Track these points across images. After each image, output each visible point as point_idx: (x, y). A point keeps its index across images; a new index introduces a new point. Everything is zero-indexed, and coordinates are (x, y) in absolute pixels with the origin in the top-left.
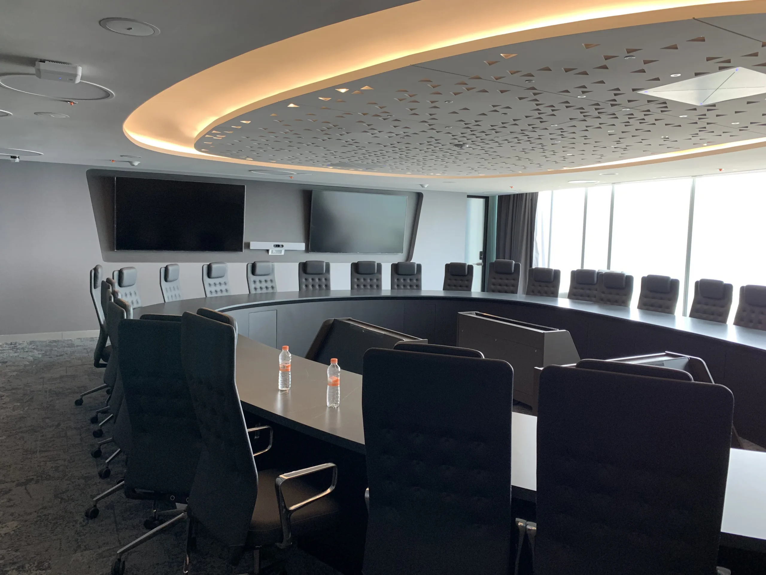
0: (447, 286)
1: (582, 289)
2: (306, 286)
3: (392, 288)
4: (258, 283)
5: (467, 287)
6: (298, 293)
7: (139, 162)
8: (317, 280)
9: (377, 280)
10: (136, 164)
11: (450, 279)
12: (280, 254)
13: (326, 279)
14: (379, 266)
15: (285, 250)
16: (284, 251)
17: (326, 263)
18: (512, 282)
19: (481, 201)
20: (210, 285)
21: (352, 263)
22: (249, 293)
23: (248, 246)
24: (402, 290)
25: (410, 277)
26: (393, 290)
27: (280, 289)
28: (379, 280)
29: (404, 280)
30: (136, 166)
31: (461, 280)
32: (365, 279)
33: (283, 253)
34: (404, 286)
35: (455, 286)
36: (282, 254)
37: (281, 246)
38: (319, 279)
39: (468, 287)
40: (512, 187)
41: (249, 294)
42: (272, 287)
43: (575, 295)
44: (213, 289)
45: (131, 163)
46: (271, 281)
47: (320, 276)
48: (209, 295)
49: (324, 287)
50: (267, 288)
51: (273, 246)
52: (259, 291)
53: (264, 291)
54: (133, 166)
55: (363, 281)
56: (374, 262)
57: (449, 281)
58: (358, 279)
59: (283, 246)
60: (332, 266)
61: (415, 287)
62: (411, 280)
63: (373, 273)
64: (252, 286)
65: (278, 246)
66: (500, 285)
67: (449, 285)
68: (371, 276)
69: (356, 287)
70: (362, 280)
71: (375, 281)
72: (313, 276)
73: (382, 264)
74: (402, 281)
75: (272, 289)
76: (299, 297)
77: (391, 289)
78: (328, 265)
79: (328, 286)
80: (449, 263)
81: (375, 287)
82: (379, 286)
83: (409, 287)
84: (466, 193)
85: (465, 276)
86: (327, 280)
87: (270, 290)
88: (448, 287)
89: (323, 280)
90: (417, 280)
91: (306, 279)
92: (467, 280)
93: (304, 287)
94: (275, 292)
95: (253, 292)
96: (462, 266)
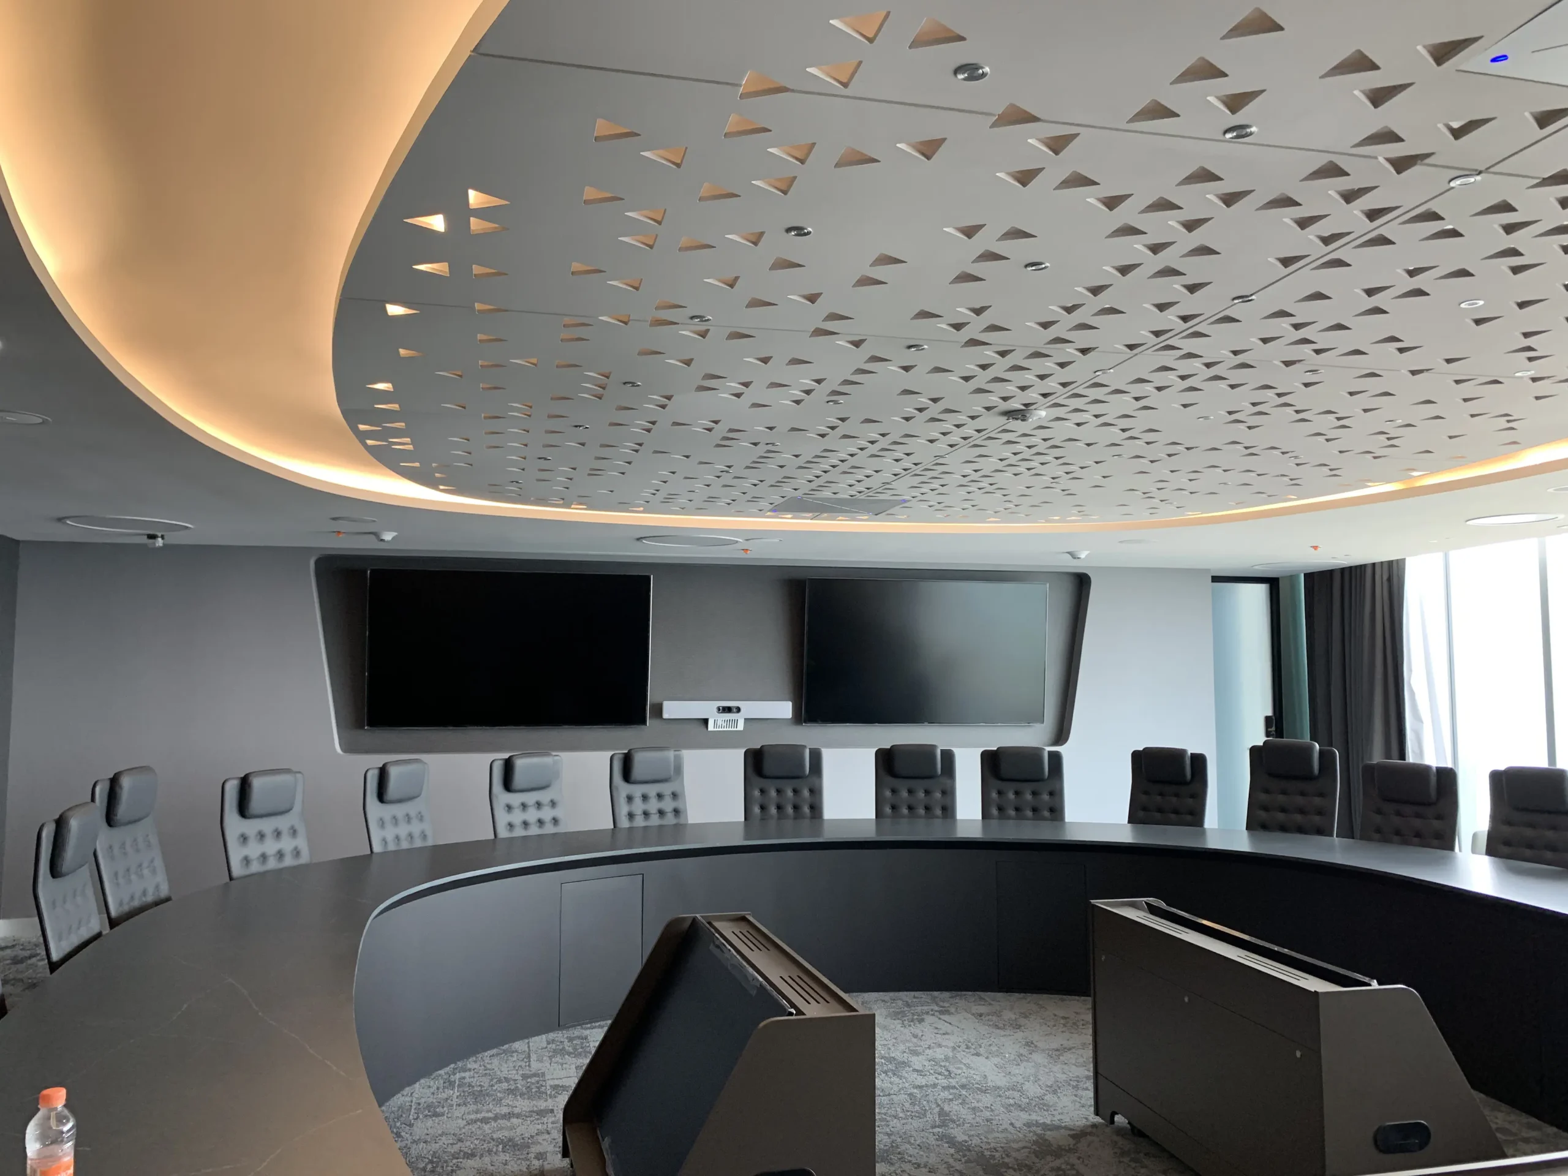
0: (1138, 814)
1: (1532, 826)
2: (762, 808)
3: (985, 814)
4: (638, 801)
5: (1191, 813)
6: (742, 827)
7: (395, 534)
8: (790, 793)
9: (944, 793)
10: (388, 536)
11: (1146, 793)
12: (735, 729)
13: (811, 791)
14: (948, 758)
15: (745, 719)
16: (743, 720)
17: (810, 749)
18: (1317, 801)
19: (1260, 592)
20: (509, 808)
21: (879, 749)
22: (612, 827)
23: (658, 710)
24: (1011, 822)
25: (1034, 785)
26: (987, 821)
27: (694, 815)
28: (949, 793)
29: (1017, 793)
30: (388, 542)
31: (1177, 795)
32: (910, 791)
33: (741, 727)
34: (1017, 809)
35: (1160, 810)
36: (738, 729)
37: (735, 710)
38: (795, 791)
39: (1195, 816)
40: (1315, 548)
41: (613, 829)
42: (676, 812)
43: (1507, 843)
44: (517, 817)
45: (376, 535)
46: (674, 795)
47: (795, 783)
48: (503, 833)
49: (806, 810)
50: (661, 813)
51: (715, 710)
52: (639, 822)
53: (655, 820)
54: (382, 543)
55: (907, 794)
56: (933, 747)
57: (1144, 797)
58: (894, 791)
59: (738, 710)
60: (829, 757)
61: (1046, 814)
62: (1034, 793)
63: (931, 776)
64: (623, 809)
65: (728, 710)
66: (1283, 810)
67: (1145, 809)
68: (927, 783)
69: (888, 810)
70: (904, 794)
71: (938, 795)
72: (780, 783)
73: (956, 751)
74: (1011, 796)
75: (675, 815)
76: (746, 839)
77: (983, 818)
78: (816, 756)
79: (816, 809)
80: (1141, 749)
81: (939, 812)
82: (948, 810)
83: (1029, 813)
84: (1208, 570)
85: (1185, 783)
86: (816, 792)
87: (670, 819)
88: (1141, 814)
89: (806, 793)
90: (1051, 794)
91: (762, 791)
92: (1192, 796)
93: (757, 810)
94: (681, 825)
95: (624, 823)
96: (1175, 756)
